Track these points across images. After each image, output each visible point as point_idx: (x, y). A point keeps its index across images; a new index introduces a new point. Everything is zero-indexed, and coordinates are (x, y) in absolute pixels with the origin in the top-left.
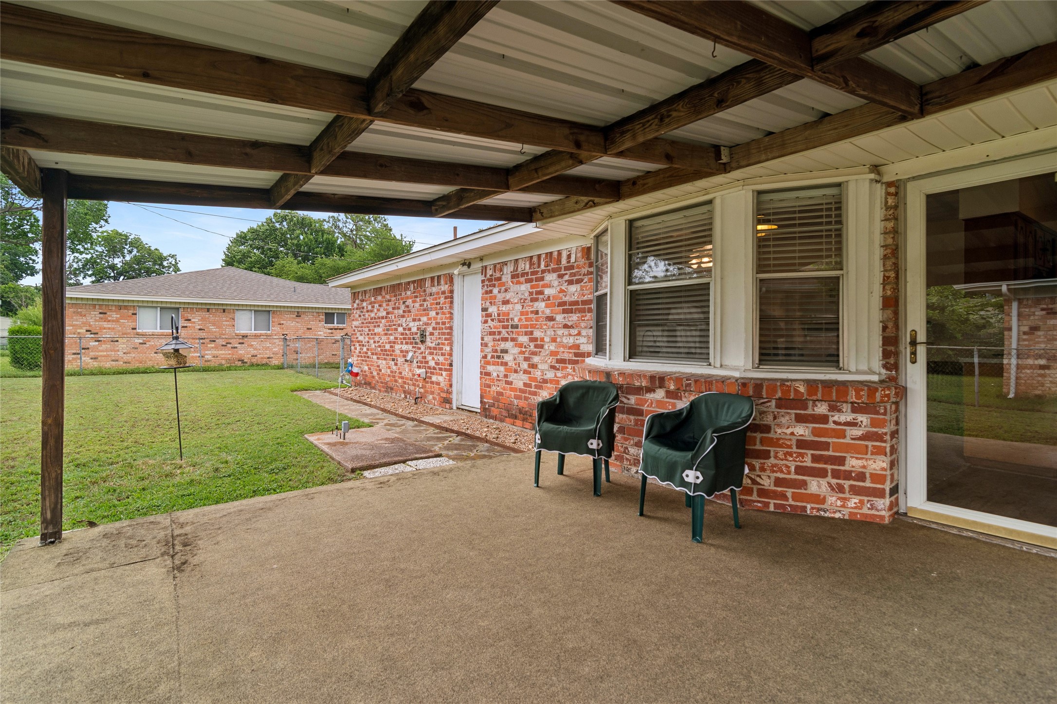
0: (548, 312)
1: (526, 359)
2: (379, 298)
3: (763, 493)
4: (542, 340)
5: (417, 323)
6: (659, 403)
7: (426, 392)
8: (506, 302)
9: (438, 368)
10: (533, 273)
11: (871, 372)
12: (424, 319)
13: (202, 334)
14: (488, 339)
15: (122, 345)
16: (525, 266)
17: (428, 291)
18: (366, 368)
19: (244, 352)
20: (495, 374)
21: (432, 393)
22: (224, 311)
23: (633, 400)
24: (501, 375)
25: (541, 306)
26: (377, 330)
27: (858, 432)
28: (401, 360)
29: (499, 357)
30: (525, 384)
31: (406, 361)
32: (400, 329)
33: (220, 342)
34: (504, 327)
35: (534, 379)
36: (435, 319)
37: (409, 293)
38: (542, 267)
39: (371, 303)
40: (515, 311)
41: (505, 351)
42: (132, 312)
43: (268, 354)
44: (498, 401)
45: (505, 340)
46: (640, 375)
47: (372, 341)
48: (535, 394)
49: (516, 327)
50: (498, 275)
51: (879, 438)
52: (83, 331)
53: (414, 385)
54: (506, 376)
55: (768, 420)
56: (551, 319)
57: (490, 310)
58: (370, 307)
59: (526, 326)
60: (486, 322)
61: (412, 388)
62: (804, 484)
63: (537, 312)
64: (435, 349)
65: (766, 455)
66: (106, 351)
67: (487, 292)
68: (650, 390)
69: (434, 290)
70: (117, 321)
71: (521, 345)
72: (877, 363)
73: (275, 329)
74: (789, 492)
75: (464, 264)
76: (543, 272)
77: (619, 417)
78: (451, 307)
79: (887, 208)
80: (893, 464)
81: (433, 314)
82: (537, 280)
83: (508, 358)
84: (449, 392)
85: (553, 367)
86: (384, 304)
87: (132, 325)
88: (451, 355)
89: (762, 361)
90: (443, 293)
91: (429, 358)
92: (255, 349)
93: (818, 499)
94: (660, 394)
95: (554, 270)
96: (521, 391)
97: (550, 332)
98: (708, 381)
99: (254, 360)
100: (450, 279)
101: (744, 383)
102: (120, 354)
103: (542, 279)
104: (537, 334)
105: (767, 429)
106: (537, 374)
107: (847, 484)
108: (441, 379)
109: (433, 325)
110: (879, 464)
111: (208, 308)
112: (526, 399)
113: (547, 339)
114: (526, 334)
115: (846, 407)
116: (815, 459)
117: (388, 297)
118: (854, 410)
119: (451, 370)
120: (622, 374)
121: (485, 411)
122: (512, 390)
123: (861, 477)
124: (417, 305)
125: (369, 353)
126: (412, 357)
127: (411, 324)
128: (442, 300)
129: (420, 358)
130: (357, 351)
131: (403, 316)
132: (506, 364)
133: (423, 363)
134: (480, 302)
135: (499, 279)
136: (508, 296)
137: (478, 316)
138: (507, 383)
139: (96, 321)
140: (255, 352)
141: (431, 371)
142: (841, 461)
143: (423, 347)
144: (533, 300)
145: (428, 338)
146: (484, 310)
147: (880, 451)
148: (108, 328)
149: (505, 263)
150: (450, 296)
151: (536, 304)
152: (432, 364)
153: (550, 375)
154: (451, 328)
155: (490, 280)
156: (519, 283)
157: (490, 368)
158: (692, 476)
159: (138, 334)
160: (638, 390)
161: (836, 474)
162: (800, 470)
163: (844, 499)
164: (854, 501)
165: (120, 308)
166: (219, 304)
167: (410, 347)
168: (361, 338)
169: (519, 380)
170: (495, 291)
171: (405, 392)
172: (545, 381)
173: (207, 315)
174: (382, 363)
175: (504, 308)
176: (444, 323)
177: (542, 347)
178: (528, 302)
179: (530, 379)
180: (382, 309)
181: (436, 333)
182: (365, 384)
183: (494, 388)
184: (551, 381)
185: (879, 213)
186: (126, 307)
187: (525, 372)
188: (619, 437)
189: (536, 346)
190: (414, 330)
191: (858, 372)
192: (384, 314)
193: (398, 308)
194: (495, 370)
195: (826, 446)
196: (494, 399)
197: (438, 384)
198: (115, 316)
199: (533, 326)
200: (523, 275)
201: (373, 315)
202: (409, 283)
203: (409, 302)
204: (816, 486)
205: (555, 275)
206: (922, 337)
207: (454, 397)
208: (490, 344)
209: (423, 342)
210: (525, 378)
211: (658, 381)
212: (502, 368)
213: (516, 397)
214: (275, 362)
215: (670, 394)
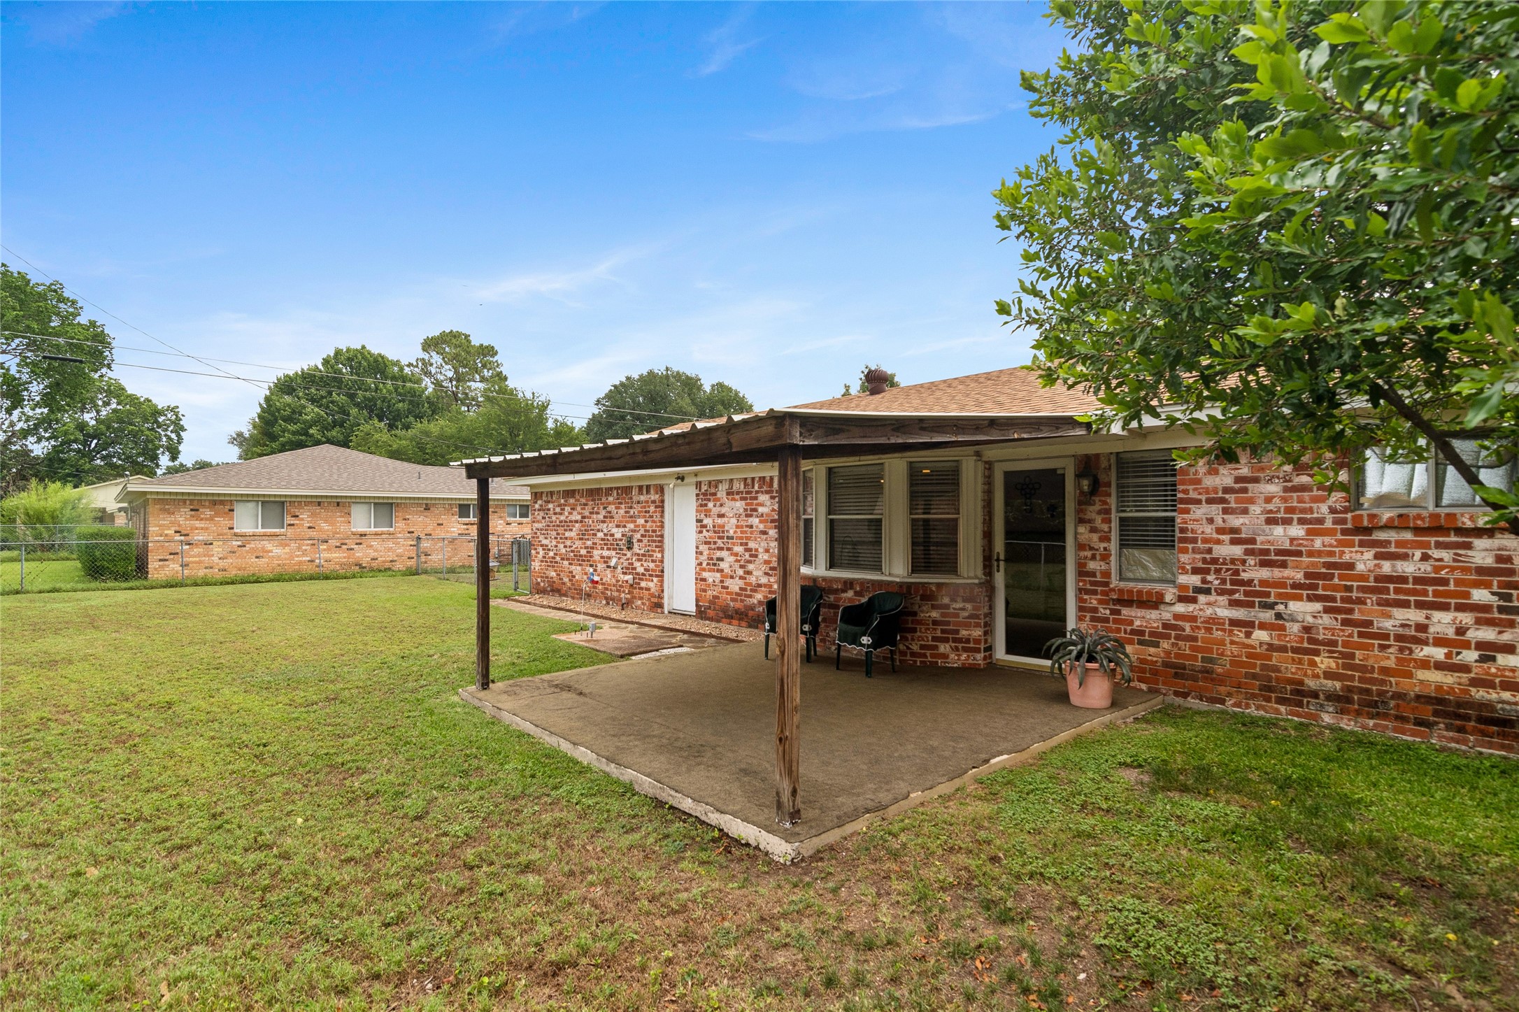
0: (761, 527)
1: (741, 567)
2: (572, 501)
3: (913, 654)
4: (757, 550)
5: (621, 530)
6: (850, 600)
7: (634, 597)
8: (721, 516)
9: (649, 573)
10: (747, 493)
11: (976, 577)
12: (631, 526)
13: (312, 533)
14: (703, 548)
15: (217, 549)
16: (738, 486)
17: (635, 499)
18: (553, 574)
19: (362, 554)
20: (711, 580)
21: (641, 598)
22: (338, 504)
23: (832, 598)
24: (717, 581)
25: (755, 521)
26: (567, 534)
27: (966, 614)
28: (600, 566)
29: (715, 565)
30: (741, 589)
31: (609, 567)
32: (600, 535)
33: (333, 542)
34: (720, 538)
35: (750, 584)
36: (644, 526)
37: (611, 499)
38: (756, 488)
39: (559, 505)
40: (731, 525)
41: (722, 560)
42: (228, 507)
43: (391, 556)
44: (714, 603)
45: (721, 549)
46: (837, 580)
47: (561, 546)
48: (750, 596)
49: (732, 538)
50: (713, 490)
51: (977, 617)
52: (171, 532)
53: (618, 591)
54: (722, 581)
55: (916, 608)
56: (764, 533)
57: (705, 522)
58: (558, 510)
59: (741, 538)
60: (701, 532)
61: (615, 594)
62: (936, 647)
63: (751, 527)
64: (644, 555)
65: (914, 630)
66: (199, 556)
67: (701, 505)
68: (844, 591)
69: (642, 498)
70: (211, 519)
71: (736, 555)
72: (980, 572)
73: (399, 525)
74: (928, 653)
75: (678, 478)
76: (757, 492)
77: (823, 610)
78: (662, 516)
79: (985, 477)
80: (986, 633)
81: (641, 521)
82: (752, 498)
83: (723, 565)
84: (660, 597)
85: (766, 574)
86: (579, 508)
87: (228, 523)
88: (662, 561)
89: (913, 571)
90: (654, 502)
91: (637, 564)
92: (376, 551)
93: (945, 656)
94: (850, 594)
95: (767, 492)
96: (737, 594)
97: (764, 544)
98: (880, 584)
99: (374, 564)
100: (661, 489)
101: (901, 585)
102: (215, 559)
103: (756, 498)
104: (752, 545)
105: (915, 614)
106: (753, 579)
107: (960, 645)
108: (651, 585)
109: (642, 532)
110: (977, 633)
111: (318, 502)
112: (742, 601)
113: (761, 550)
114: (741, 544)
115: (959, 599)
116: (943, 631)
117: (583, 501)
118: (964, 601)
119: (662, 576)
120: (824, 579)
121: (701, 614)
122: (728, 593)
123: (968, 641)
124: (622, 512)
125: (558, 559)
126: (617, 564)
127: (614, 530)
128: (652, 509)
129: (626, 564)
130: (540, 556)
131: (604, 522)
132: (722, 571)
133: (629, 569)
134: (694, 513)
135: (715, 494)
136: (723, 510)
137: (693, 526)
138: (723, 587)
139: (186, 519)
140: (375, 554)
141: (641, 577)
142: (957, 632)
143: (629, 554)
144: (747, 516)
145: (636, 545)
146: (699, 521)
147: (977, 625)
148: (202, 528)
149: (721, 481)
150: (661, 506)
151: (750, 519)
152: (641, 570)
153: (764, 580)
154: (662, 536)
155: (705, 494)
156: (734, 499)
157: (705, 575)
158: (865, 640)
159: (236, 535)
160: (836, 591)
161: (955, 640)
162: (934, 639)
163: (959, 655)
164: (964, 656)
165: (214, 503)
166: (332, 497)
167: (613, 553)
168: (545, 542)
169: (735, 585)
170: (711, 505)
171: (606, 598)
172: (760, 586)
173: (318, 509)
174: (577, 570)
175: (720, 521)
176: (654, 531)
177: (756, 556)
178: (743, 517)
179: (746, 584)
180: (575, 513)
181: (645, 540)
182: (552, 591)
183: (709, 593)
184: (765, 586)
185: (980, 480)
186: (222, 503)
187: (741, 578)
188: (822, 625)
189: (751, 556)
190: (618, 536)
191: (969, 578)
192: (579, 518)
193: (598, 513)
194: (711, 577)
195: (948, 623)
196: (710, 602)
197: (648, 589)
198: (208, 513)
199: (747, 538)
200: (738, 493)
201: (562, 518)
202: (611, 489)
203: (611, 508)
204: (943, 648)
205: (767, 496)
206: (1002, 557)
207: (666, 601)
208: (706, 553)
209: (629, 548)
210: (741, 583)
211: (849, 584)
212: (718, 575)
213: (732, 600)
214: (399, 566)
215: (857, 593)
